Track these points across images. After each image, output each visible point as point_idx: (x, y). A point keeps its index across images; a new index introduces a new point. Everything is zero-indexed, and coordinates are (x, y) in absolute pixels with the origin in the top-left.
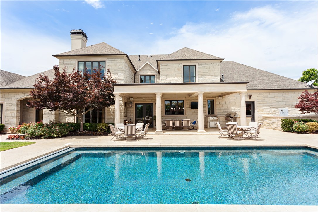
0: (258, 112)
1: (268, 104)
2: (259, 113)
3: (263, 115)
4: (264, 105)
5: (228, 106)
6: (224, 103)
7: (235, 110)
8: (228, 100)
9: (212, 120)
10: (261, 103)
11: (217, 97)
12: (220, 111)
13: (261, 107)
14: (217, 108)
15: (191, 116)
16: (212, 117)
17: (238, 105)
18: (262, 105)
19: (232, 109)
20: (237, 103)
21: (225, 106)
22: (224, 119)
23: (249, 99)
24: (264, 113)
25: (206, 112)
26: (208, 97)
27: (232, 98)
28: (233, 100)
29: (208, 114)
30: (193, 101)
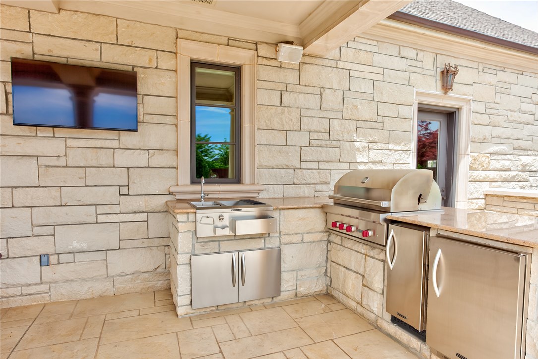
0: (471, 169)
1: (508, 132)
2: (475, 173)
3: (486, 188)
4: (498, 131)
5: (335, 123)
6: (314, 101)
7: (374, 155)
8: (335, 86)
9: (214, 243)
10: (485, 119)
11: (263, 50)
12: (281, 160)
13: (484, 140)
14: (262, 137)
15: (21, 197)
16: (215, 213)
17: (387, 126)
18: (487, 131)
19: (357, 144)
20: (384, 110)
21: (315, 124)
22: (315, 221)
23: (439, 92)
24: (492, 175)
25: (175, 166)
26: (193, 38)
27: (362, 75)
28: (367, 87)
29: (193, 182)
30: (49, 51)
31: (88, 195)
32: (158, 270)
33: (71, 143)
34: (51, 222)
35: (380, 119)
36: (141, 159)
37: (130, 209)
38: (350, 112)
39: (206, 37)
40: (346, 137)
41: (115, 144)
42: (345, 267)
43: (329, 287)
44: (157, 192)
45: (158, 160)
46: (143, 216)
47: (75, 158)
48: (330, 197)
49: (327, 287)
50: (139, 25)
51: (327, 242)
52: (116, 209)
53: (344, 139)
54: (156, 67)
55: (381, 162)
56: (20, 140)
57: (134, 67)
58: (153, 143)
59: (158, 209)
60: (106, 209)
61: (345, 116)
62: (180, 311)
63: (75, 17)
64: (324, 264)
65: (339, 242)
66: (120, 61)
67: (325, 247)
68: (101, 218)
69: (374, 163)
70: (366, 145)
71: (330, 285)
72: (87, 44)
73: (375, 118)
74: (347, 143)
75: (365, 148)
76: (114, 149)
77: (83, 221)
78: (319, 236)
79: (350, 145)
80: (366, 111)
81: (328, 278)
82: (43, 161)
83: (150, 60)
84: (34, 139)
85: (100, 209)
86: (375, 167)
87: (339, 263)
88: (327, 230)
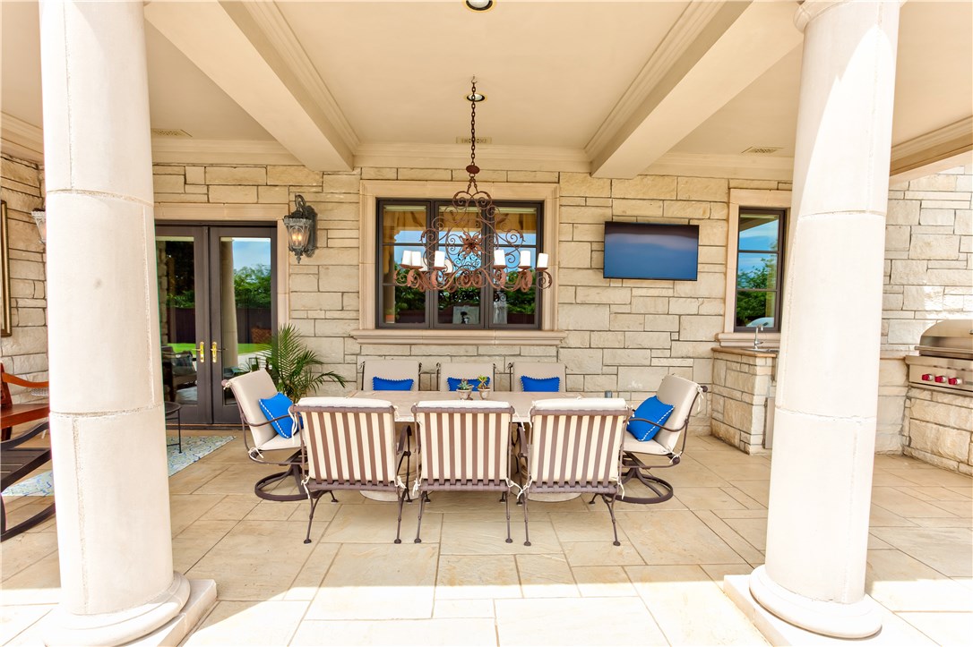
8: (901, 222)
19: (927, 289)
22: (893, 374)
25: (722, 313)
26: (745, 186)
27: (939, 204)
28: (945, 219)
29: (735, 331)
30: (624, 212)
31: (645, 339)
32: (699, 416)
33: (636, 292)
34: (616, 362)
35: (963, 256)
36: (692, 307)
37: (679, 354)
38: (919, 251)
39: (755, 184)
40: (912, 280)
41: (670, 292)
42: (936, 424)
43: (907, 448)
44: (704, 339)
45: (708, 308)
46: (689, 362)
47: (638, 306)
48: (916, 349)
49: (903, 447)
50: (696, 180)
51: (904, 398)
52: (667, 353)
53: (910, 283)
54: (709, 218)
55: (962, 311)
56: (598, 290)
57: (690, 219)
58: (703, 292)
59: (703, 355)
60: (659, 353)
61: (912, 256)
62: (752, 449)
63: (645, 180)
64: (900, 421)
65: (928, 397)
66: (679, 215)
67: (902, 403)
68: (655, 362)
69: (951, 311)
70: (940, 289)
71: (909, 446)
72: (652, 202)
73: (954, 255)
74: (914, 288)
75: (938, 292)
76: (669, 297)
77: (640, 363)
78: (897, 391)
79: (917, 291)
80: (943, 248)
81: (904, 438)
82: (615, 309)
83: (704, 212)
84: (609, 290)
85: (655, 353)
86: (951, 317)
87: (928, 419)
88: (907, 384)
